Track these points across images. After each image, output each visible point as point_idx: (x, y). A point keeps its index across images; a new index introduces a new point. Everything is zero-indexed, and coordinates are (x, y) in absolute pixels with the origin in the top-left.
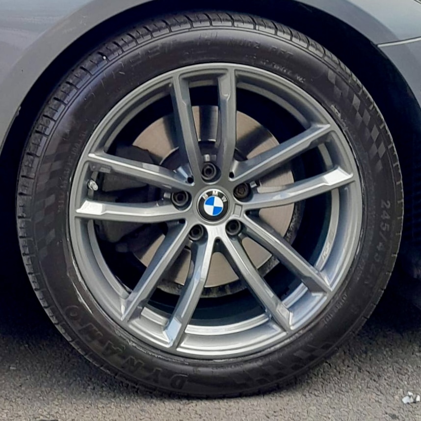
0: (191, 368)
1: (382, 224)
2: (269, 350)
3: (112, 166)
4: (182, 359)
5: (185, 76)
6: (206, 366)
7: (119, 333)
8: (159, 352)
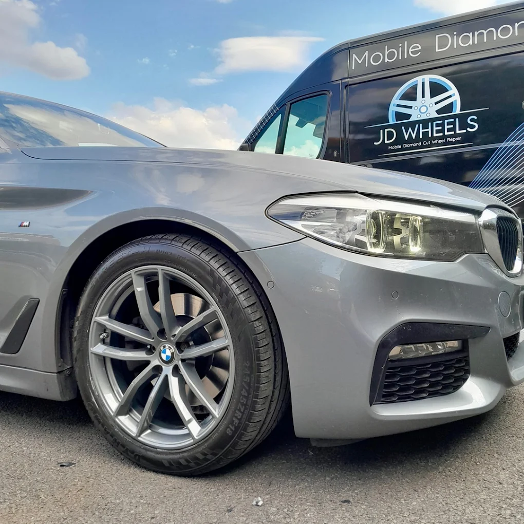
0: (144, 451)
1: (242, 397)
2: (185, 449)
3: (106, 326)
4: (141, 444)
5: (139, 273)
6: (152, 451)
7: (111, 422)
8: (130, 438)
